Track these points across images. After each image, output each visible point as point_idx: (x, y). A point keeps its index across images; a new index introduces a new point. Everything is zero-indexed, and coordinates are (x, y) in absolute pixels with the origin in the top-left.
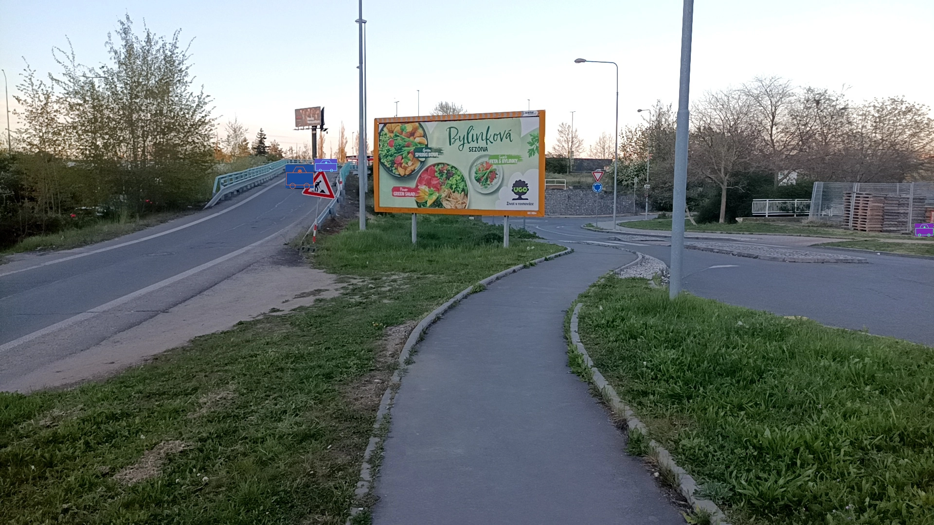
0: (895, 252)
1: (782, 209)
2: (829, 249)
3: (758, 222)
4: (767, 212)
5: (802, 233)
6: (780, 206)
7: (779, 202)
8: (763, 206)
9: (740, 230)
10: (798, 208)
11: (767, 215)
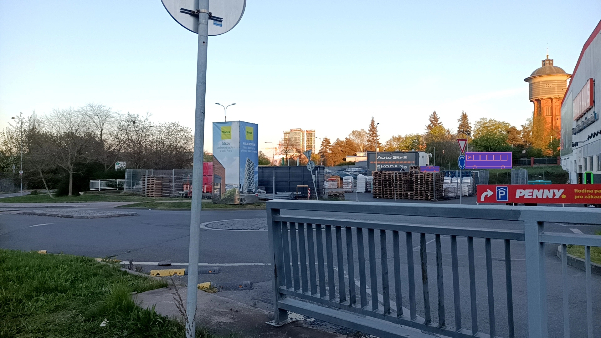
0: (158, 208)
1: (109, 186)
2: (125, 208)
3: (94, 194)
4: (100, 188)
5: (116, 200)
6: (108, 184)
7: (106, 181)
8: (97, 184)
9: (81, 200)
10: (119, 185)
11: (100, 189)
